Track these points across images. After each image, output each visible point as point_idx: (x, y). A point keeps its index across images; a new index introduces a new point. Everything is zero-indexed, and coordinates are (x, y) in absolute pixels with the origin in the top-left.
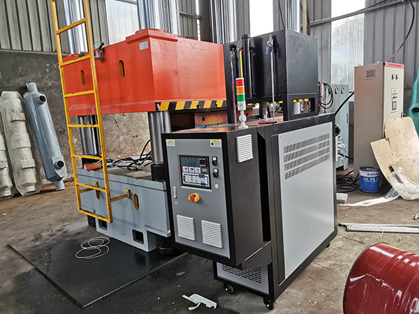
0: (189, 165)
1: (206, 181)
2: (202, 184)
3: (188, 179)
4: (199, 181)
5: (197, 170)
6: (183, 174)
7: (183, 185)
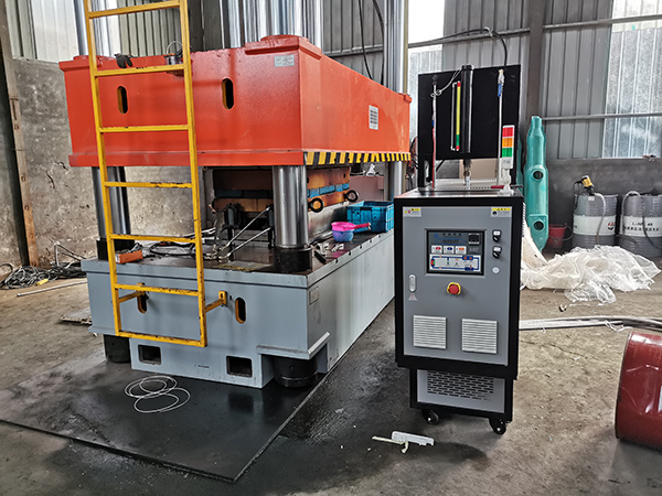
0: (445, 243)
1: (475, 264)
2: (466, 269)
3: (440, 263)
4: (462, 265)
5: (462, 250)
6: (431, 256)
7: (428, 271)
